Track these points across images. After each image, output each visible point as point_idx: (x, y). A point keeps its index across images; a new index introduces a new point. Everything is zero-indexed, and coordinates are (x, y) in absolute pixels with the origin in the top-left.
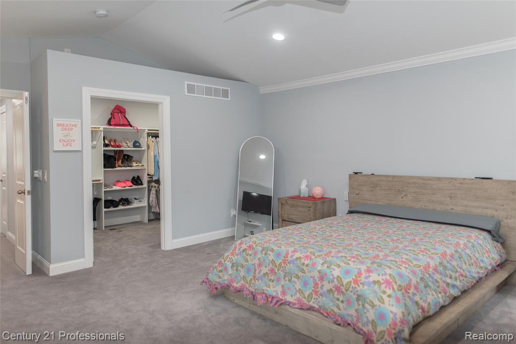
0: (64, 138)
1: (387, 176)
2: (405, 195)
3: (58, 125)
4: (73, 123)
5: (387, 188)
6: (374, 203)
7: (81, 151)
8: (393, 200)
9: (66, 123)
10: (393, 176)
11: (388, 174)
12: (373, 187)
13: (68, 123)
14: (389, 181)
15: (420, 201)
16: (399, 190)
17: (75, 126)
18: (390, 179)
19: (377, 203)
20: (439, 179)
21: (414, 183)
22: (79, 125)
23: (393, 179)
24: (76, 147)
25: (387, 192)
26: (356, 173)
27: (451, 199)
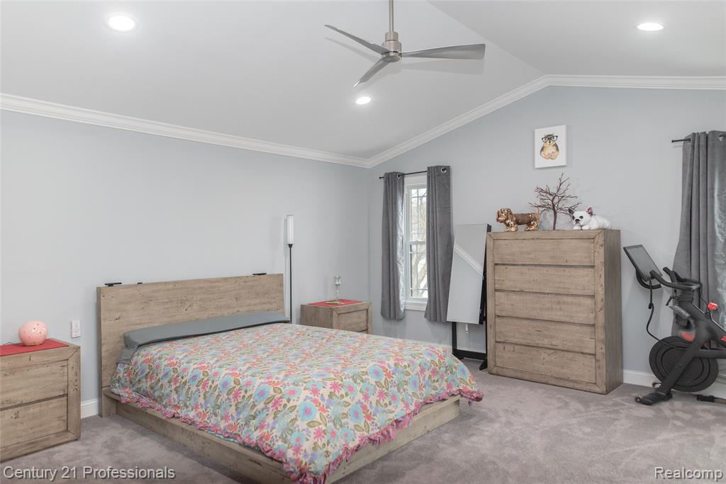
1: (166, 283)
2: (190, 306)
5: (166, 300)
6: (146, 326)
8: (174, 316)
10: (175, 282)
11: (167, 281)
12: (145, 302)
14: (169, 290)
15: (207, 309)
16: (182, 300)
18: (171, 286)
19: (151, 325)
20: (226, 279)
21: (200, 288)
23: (175, 285)
25: (167, 306)
26: (111, 285)
27: (237, 300)
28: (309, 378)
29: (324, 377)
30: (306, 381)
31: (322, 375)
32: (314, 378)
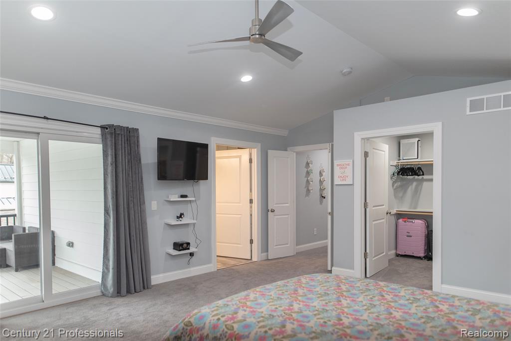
0: (341, 175)
3: (338, 165)
4: (347, 163)
7: (352, 185)
9: (342, 163)
13: (344, 163)
17: (348, 165)
22: (351, 165)
24: (349, 181)
28: (269, 302)
29: (256, 302)
30: (271, 300)
31: (257, 304)
32: (265, 301)
